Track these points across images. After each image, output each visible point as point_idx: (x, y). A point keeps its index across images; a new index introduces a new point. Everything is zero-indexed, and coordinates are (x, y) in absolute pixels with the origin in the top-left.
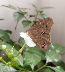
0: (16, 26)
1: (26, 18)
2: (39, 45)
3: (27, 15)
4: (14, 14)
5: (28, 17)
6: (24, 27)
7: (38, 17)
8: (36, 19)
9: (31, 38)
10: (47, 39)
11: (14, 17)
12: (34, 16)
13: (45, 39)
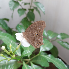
0: (13, 14)
1: (21, 6)
2: (33, 45)
3: (22, 3)
4: (9, 3)
5: (23, 5)
6: (20, 16)
7: (32, 5)
8: (31, 7)
9: (26, 39)
10: (40, 40)
11: (10, 6)
12: (29, 4)
13: (38, 40)
